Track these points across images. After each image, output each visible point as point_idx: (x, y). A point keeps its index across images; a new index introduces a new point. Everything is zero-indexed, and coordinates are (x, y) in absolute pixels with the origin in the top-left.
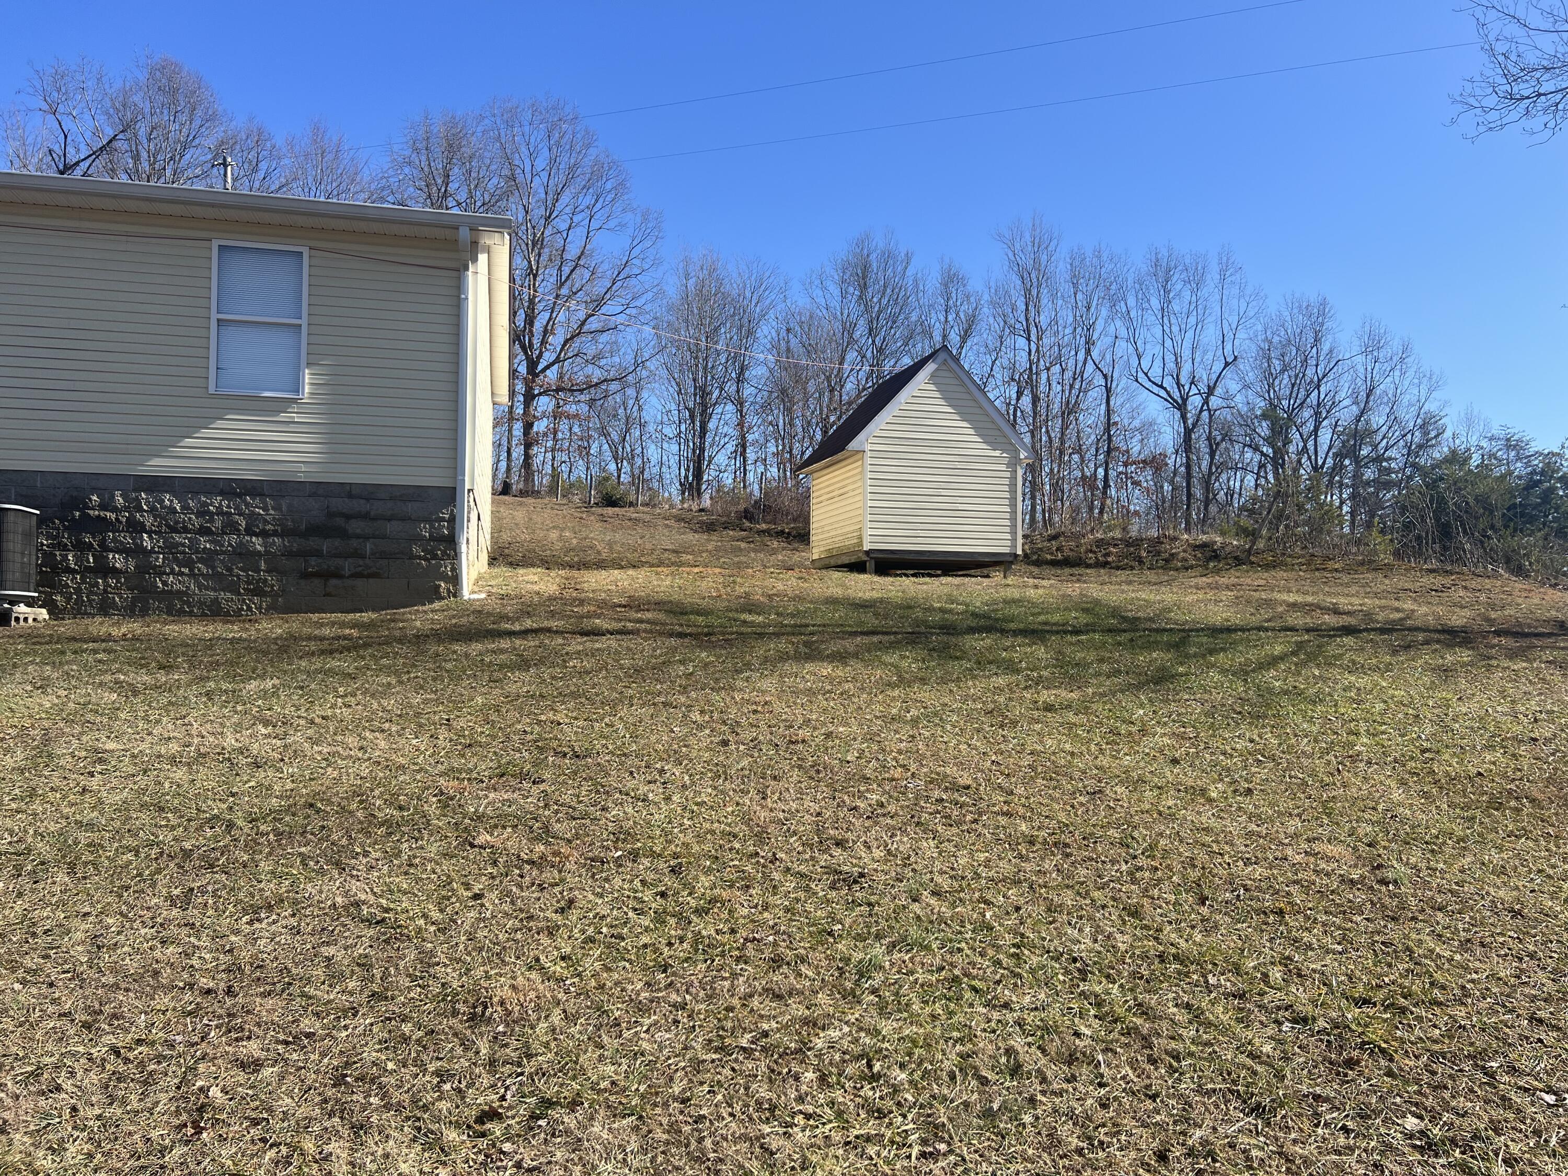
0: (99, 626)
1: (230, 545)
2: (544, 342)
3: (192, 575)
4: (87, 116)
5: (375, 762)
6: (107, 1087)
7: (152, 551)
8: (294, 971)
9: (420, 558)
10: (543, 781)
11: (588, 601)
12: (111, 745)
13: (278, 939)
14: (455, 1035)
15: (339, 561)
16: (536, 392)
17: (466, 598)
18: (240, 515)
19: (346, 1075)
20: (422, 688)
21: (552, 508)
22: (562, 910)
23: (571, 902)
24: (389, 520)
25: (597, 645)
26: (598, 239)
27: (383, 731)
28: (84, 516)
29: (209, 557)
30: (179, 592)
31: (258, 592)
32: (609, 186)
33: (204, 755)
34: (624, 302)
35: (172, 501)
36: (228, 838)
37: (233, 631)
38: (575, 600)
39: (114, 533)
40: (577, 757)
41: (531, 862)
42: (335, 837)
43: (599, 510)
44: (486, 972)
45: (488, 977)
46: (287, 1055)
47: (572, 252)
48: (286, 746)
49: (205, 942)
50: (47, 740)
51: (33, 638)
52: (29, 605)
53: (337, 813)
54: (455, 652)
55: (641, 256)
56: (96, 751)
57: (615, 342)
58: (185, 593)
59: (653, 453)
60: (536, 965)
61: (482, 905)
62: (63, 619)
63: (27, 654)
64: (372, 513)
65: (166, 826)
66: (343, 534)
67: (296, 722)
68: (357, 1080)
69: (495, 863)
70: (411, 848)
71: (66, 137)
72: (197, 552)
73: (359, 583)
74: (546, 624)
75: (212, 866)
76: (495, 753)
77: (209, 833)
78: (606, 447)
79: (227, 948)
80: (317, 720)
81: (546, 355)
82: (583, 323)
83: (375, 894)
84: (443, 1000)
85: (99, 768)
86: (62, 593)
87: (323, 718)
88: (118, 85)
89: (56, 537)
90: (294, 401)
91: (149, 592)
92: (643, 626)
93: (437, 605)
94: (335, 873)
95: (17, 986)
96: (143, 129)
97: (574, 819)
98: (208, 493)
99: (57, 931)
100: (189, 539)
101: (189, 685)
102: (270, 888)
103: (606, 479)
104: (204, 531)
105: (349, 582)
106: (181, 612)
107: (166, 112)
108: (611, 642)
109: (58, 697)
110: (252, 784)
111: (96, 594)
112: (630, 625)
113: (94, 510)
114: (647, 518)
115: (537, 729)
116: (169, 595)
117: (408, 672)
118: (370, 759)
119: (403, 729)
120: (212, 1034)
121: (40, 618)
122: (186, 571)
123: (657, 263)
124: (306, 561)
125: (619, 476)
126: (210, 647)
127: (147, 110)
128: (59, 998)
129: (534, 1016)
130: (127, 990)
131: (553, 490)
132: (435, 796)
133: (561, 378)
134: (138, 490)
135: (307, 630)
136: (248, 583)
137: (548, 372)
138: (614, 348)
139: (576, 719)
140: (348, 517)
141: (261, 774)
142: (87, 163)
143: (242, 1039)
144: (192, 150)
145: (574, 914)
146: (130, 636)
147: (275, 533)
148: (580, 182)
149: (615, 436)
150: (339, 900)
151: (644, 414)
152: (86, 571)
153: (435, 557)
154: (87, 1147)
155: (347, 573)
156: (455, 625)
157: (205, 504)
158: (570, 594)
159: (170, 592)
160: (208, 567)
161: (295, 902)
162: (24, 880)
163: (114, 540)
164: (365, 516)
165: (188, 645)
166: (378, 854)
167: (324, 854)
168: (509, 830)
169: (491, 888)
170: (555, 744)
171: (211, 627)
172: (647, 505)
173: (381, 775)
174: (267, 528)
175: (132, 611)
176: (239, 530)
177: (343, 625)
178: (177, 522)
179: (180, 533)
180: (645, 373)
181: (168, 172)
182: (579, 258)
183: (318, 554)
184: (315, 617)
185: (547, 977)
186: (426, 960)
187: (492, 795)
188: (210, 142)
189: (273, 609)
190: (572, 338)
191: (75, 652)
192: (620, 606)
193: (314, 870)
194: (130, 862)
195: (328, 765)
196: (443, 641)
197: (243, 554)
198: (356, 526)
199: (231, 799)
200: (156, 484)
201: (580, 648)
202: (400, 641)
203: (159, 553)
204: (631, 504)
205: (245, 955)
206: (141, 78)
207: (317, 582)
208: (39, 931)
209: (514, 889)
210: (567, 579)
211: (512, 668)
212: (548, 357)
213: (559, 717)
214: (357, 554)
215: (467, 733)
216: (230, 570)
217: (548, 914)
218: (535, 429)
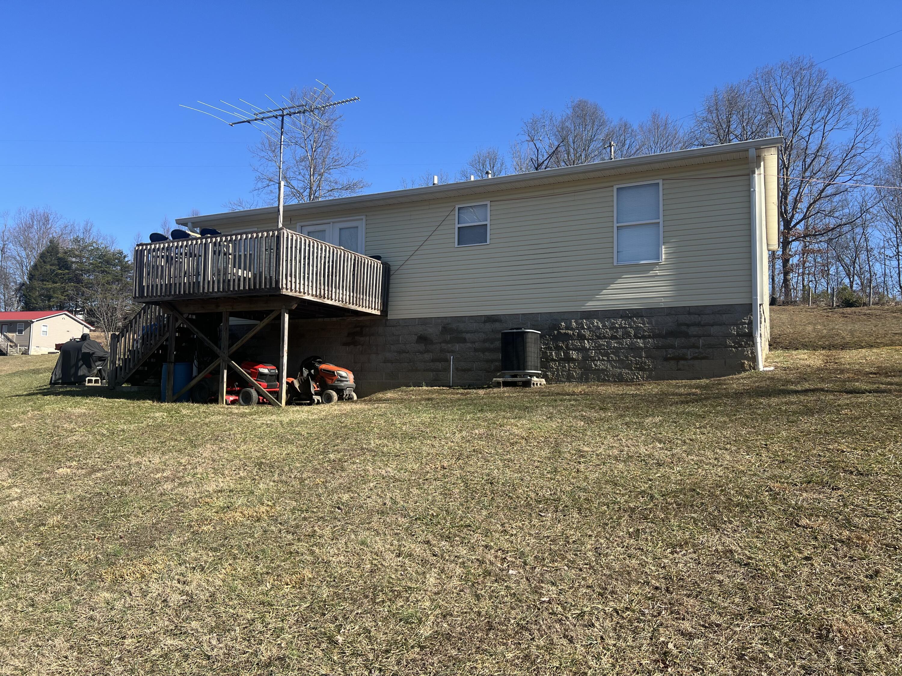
0: (569, 387)
1: (627, 344)
2: (794, 208)
3: (608, 361)
4: (546, 139)
5: (725, 468)
6: (616, 630)
7: (589, 349)
8: (702, 585)
9: (731, 347)
10: (839, 489)
11: (848, 371)
12: (586, 449)
13: (688, 565)
14: (811, 645)
15: (684, 351)
16: (790, 240)
17: (761, 370)
18: (631, 328)
19: (744, 655)
20: (745, 424)
21: (806, 311)
22: (871, 577)
23: (877, 572)
24: (712, 326)
25: (860, 400)
26: (830, 136)
27: (726, 449)
28: (559, 333)
29: (616, 351)
30: (602, 369)
31: (642, 369)
32: (837, 101)
33: (631, 457)
34: (851, 172)
35: (597, 323)
36: (652, 504)
37: (631, 390)
38: (837, 370)
39: (572, 341)
40: (861, 474)
41: (842, 542)
42: (710, 510)
43: (841, 310)
44: (824, 609)
45: (826, 613)
46: (706, 635)
47: (813, 148)
48: (672, 455)
49: (650, 560)
50: (557, 445)
51: (540, 392)
52: (537, 377)
53: (709, 496)
54: (761, 403)
55: (864, 140)
56: (580, 451)
57: (846, 200)
58: (605, 370)
59: (878, 268)
60: (857, 610)
61: (812, 565)
62: (551, 384)
63: (541, 401)
64: (702, 323)
65: (620, 494)
66: (686, 335)
67: (676, 441)
68: (751, 659)
69: (816, 538)
70: (758, 522)
71: (538, 151)
72: (611, 349)
73: (696, 362)
74: (819, 386)
75: (646, 518)
76: (801, 467)
77: (642, 500)
78: (841, 268)
79: (662, 565)
80: (687, 441)
81: (796, 216)
82: (822, 191)
83: (740, 547)
84: (798, 621)
85: (582, 460)
86: (550, 371)
87: (691, 440)
88: (559, 119)
89: (548, 344)
90: (657, 264)
91: (589, 370)
92: (893, 387)
93: (743, 374)
94: (714, 531)
95: (566, 568)
96: (571, 138)
97: (868, 516)
98: (615, 318)
99: (579, 542)
100: (607, 342)
101: (616, 419)
102: (679, 536)
103: (844, 289)
104: (613, 337)
105: (691, 362)
106: (604, 380)
107: (581, 127)
108: (871, 398)
109: (558, 423)
110: (659, 475)
111: (565, 371)
112: (883, 387)
113: (563, 330)
114: (878, 312)
115: (828, 454)
116: (598, 371)
117: (735, 415)
118: (722, 465)
119: (739, 449)
120: (663, 613)
121: (542, 384)
122: (605, 358)
123: (875, 143)
124: (666, 351)
125: (851, 287)
126: (622, 399)
127: (573, 128)
128: (586, 578)
129: (864, 645)
130: (617, 579)
131: (805, 299)
132: (767, 491)
133: (807, 228)
134: (582, 319)
135: (671, 390)
136: (637, 364)
137: (798, 227)
138: (845, 204)
139: (855, 449)
140: (688, 325)
141: (662, 470)
142: (547, 161)
143: (679, 619)
144: (594, 143)
145: (881, 582)
146: (583, 392)
147: (649, 337)
148: (817, 103)
149: (847, 261)
150: (720, 548)
151: (870, 243)
152: (560, 360)
153: (741, 346)
154: (611, 660)
155: (689, 357)
156: (758, 387)
157: (614, 324)
158: (832, 366)
159: (598, 370)
160: (616, 356)
161: (694, 545)
162: (559, 514)
163: (572, 344)
164: (698, 324)
165: (611, 398)
166: (738, 523)
167: (705, 518)
168: (821, 518)
169: (817, 554)
170: (843, 465)
171: (621, 388)
172: (877, 304)
173: (731, 476)
174: (645, 334)
175: (582, 380)
176: (631, 336)
177: (691, 387)
178: (601, 334)
179: (602, 339)
180: (868, 216)
181: (583, 157)
182: (818, 151)
183: (672, 347)
184: (674, 382)
185: (870, 620)
186: (781, 594)
187: (805, 495)
188: (601, 137)
189: (650, 378)
190: (814, 202)
191: (561, 400)
192: (871, 373)
193: (701, 528)
194: (606, 511)
195: (699, 468)
196: (753, 397)
197: (633, 348)
198: (693, 330)
199: (650, 482)
200: (590, 315)
201: (848, 402)
202: (727, 396)
203: (593, 350)
204: (865, 304)
205: (673, 571)
206: (569, 113)
207: (672, 362)
208: (571, 541)
209: (833, 558)
210: (828, 356)
211: (802, 413)
212: (798, 217)
213: (843, 447)
214: (695, 346)
215: (779, 454)
216: (627, 357)
217: (861, 577)
218: (791, 262)
